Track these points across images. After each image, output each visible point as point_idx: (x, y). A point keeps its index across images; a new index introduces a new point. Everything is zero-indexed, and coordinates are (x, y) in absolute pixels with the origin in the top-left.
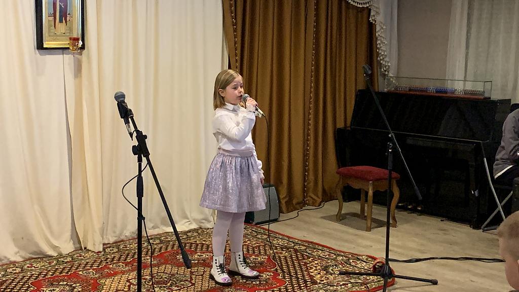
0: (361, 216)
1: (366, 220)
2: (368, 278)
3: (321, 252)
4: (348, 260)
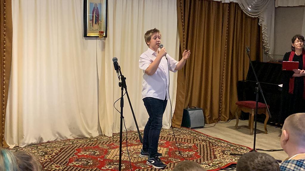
1: (250, 129)
3: (223, 143)
4: (237, 148)
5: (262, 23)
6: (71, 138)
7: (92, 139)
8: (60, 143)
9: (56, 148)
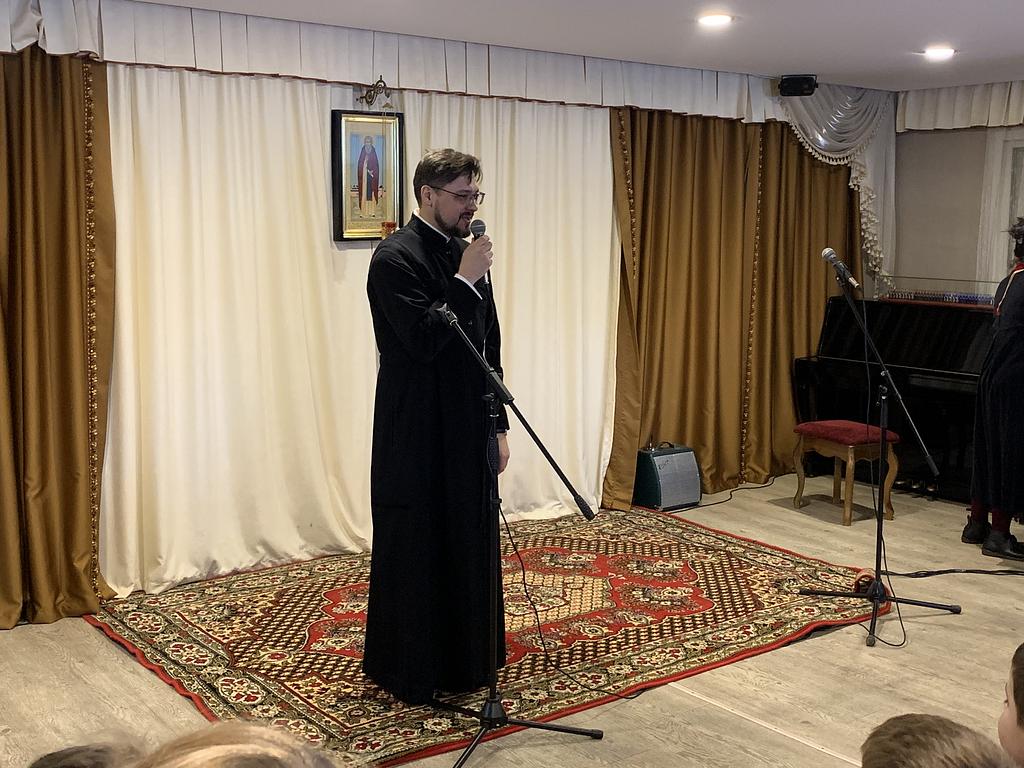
0: (835, 499)
1: (843, 507)
2: (847, 601)
3: (769, 557)
4: (815, 571)
5: (859, 180)
9: (261, 592)
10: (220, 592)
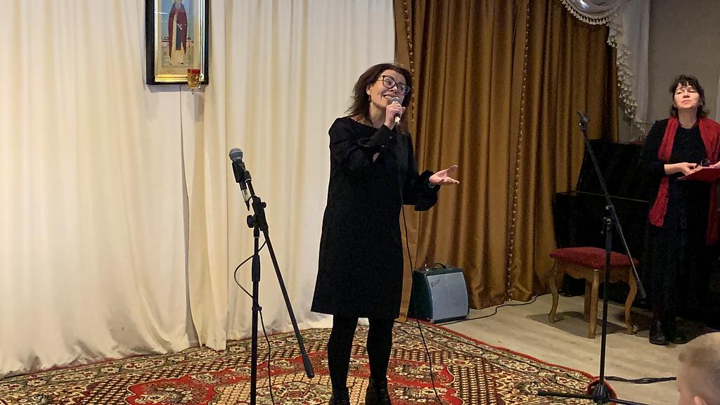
3: (518, 363)
4: (555, 376)
5: (616, 38)
6: (116, 356)
7: (172, 358)
8: (87, 370)
9: (75, 385)
10: (40, 384)
